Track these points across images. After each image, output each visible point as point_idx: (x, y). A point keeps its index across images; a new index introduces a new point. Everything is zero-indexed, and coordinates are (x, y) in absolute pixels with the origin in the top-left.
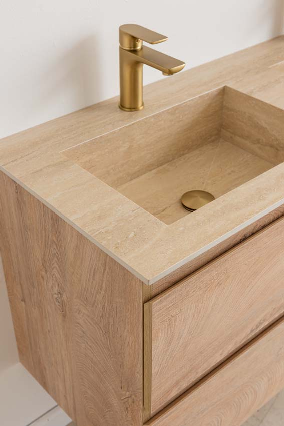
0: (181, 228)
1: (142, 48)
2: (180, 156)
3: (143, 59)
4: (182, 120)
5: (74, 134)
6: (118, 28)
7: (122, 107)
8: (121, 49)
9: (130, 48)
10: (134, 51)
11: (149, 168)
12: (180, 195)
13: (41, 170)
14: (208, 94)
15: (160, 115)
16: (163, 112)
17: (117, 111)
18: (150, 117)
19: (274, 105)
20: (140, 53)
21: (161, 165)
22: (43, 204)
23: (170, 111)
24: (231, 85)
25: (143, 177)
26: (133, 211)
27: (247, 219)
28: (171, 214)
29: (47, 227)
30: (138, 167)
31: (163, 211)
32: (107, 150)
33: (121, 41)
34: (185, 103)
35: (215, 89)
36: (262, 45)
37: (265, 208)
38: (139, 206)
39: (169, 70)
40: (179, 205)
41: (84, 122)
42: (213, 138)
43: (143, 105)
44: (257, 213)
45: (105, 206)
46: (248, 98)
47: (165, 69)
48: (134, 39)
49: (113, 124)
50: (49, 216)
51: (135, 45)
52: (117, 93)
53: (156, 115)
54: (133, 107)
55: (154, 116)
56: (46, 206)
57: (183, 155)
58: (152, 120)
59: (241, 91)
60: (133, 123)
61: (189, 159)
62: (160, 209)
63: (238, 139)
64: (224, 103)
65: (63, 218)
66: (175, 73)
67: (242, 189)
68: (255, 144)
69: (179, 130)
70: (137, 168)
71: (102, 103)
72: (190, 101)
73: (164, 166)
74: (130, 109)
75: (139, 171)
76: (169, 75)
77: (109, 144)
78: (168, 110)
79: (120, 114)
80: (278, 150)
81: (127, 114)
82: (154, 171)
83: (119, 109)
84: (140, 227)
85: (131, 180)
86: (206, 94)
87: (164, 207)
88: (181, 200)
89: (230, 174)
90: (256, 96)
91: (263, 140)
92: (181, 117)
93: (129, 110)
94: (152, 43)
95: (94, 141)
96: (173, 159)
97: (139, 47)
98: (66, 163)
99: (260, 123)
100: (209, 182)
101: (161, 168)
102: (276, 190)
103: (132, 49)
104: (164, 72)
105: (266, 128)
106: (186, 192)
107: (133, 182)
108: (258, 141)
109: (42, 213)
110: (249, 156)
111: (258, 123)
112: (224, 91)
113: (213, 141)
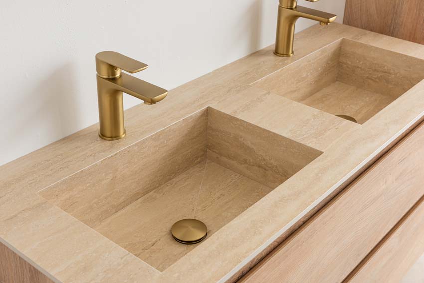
0: (176, 275)
1: (121, 76)
2: (167, 181)
3: (122, 88)
4: (166, 145)
5: (51, 170)
6: (95, 55)
7: (103, 136)
8: (99, 78)
9: (109, 76)
10: (113, 80)
11: (135, 197)
12: (169, 225)
13: (16, 216)
14: (192, 116)
15: (143, 142)
16: (146, 139)
17: (97, 141)
18: (133, 146)
19: (259, 125)
20: (119, 82)
21: (147, 192)
22: (20, 257)
23: (153, 137)
24: (214, 106)
25: (128, 208)
26: (122, 258)
27: (245, 257)
28: (161, 248)
29: (25, 279)
30: (123, 198)
31: (153, 245)
32: (88, 184)
33: (98, 69)
34: (167, 128)
35: (198, 111)
36: (241, 61)
37: (262, 243)
38: (128, 252)
39: (151, 100)
40: (169, 236)
41: (62, 155)
42: (199, 159)
43: (125, 132)
44: (254, 249)
45: (90, 255)
46: (232, 119)
47: (146, 98)
48: (112, 68)
49: (94, 156)
50: (28, 267)
51: (114, 74)
52: (97, 120)
53: (140, 143)
54: (114, 136)
55: (137, 144)
56: (22, 259)
57: (170, 179)
58: (136, 148)
59: (224, 112)
60: (115, 153)
61: (176, 183)
62: (149, 243)
63: (224, 159)
64: (208, 123)
65: (44, 272)
66: (157, 102)
67: (236, 222)
68: (242, 164)
69: (164, 155)
70: (121, 200)
71: (81, 131)
72: (173, 125)
73: (150, 193)
74: (111, 137)
75: (124, 201)
76: (151, 104)
77: (90, 178)
78: (152, 136)
79: (101, 145)
80: (265, 169)
81: (108, 143)
82: (140, 200)
83: (99, 139)
84: (131, 276)
85: (116, 212)
86: (190, 117)
87: (154, 240)
88: (171, 230)
89: (219, 198)
90: (240, 117)
91: (250, 160)
92: (165, 142)
93: (110, 139)
94: (131, 73)
95: (74, 177)
96: (160, 185)
97: (118, 75)
98: (44, 205)
99: (245, 143)
100: (199, 208)
101: (147, 195)
102: (271, 221)
103: (111, 77)
104: (146, 101)
105: (253, 148)
106: (175, 222)
107: (119, 213)
108: (246, 161)
109: (19, 265)
110: (237, 177)
111: (244, 143)
112: (208, 112)
113: (199, 163)
